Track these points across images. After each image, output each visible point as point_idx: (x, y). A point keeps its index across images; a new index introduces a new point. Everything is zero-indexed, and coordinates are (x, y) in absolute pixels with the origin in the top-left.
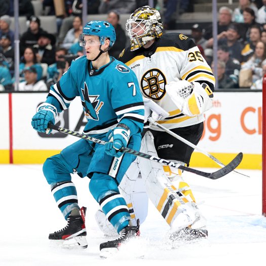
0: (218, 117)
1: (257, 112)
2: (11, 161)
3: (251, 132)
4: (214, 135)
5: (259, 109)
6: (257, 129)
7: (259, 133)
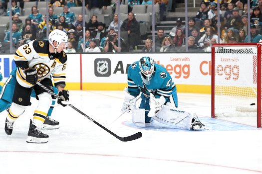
0: (188, 66)
1: (208, 63)
2: (81, 89)
3: (205, 74)
4: (186, 75)
5: (210, 62)
6: (208, 73)
7: (210, 75)
